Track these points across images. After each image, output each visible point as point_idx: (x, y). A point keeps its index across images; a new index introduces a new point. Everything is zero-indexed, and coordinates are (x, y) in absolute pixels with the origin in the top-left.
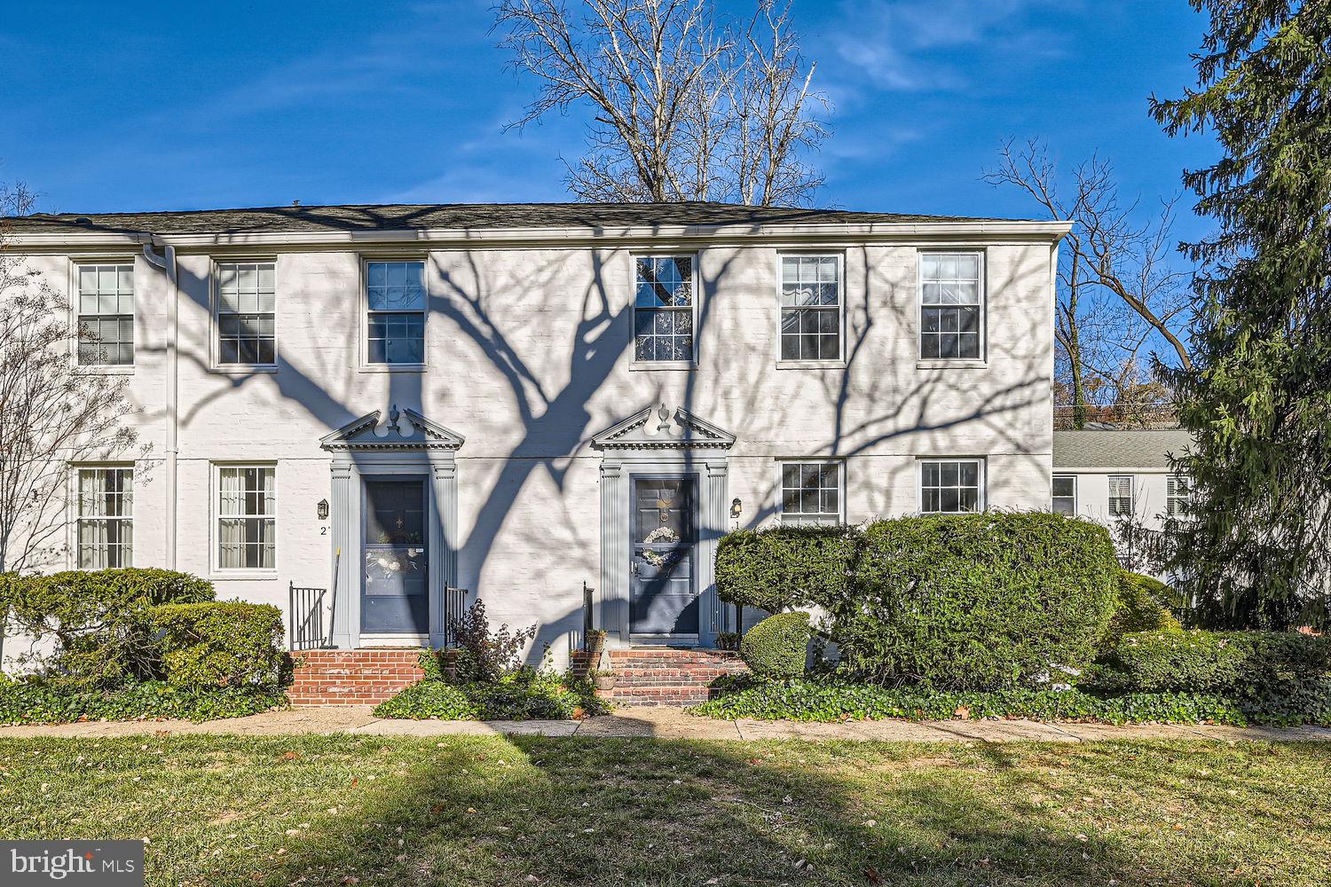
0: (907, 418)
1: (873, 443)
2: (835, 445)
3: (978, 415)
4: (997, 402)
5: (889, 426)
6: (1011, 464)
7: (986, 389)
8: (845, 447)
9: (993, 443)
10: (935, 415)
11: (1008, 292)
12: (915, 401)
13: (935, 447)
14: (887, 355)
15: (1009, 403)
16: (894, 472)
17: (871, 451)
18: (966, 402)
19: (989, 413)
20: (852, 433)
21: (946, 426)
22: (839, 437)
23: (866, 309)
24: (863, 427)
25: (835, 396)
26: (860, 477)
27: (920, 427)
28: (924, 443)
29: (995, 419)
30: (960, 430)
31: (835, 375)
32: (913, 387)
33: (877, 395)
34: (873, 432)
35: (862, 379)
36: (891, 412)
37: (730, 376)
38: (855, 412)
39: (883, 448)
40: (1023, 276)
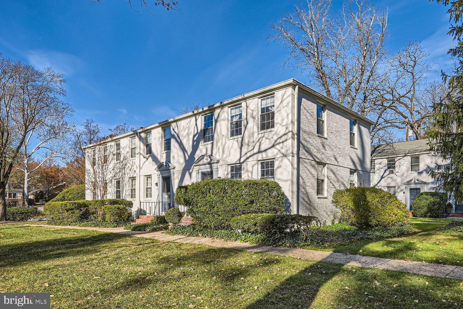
0: (256, 150)
1: (248, 158)
2: (240, 160)
3: (273, 146)
4: (278, 141)
5: (252, 153)
6: (282, 160)
7: (275, 138)
8: (242, 160)
9: (277, 154)
10: (263, 148)
11: (281, 106)
12: (258, 144)
13: (262, 157)
14: (252, 132)
15: (281, 141)
16: (253, 166)
17: (248, 160)
18: (270, 142)
19: (276, 145)
20: (244, 156)
21: (265, 150)
22: (241, 157)
23: (246, 119)
24: (246, 154)
25: (240, 146)
26: (246, 169)
27: (259, 152)
28: (260, 157)
29: (278, 147)
30: (269, 151)
31: (240, 139)
32: (257, 140)
33: (249, 144)
34: (248, 155)
35: (246, 140)
36: (252, 148)
37: (219, 144)
38: (245, 150)
39: (250, 159)
40: (284, 100)
